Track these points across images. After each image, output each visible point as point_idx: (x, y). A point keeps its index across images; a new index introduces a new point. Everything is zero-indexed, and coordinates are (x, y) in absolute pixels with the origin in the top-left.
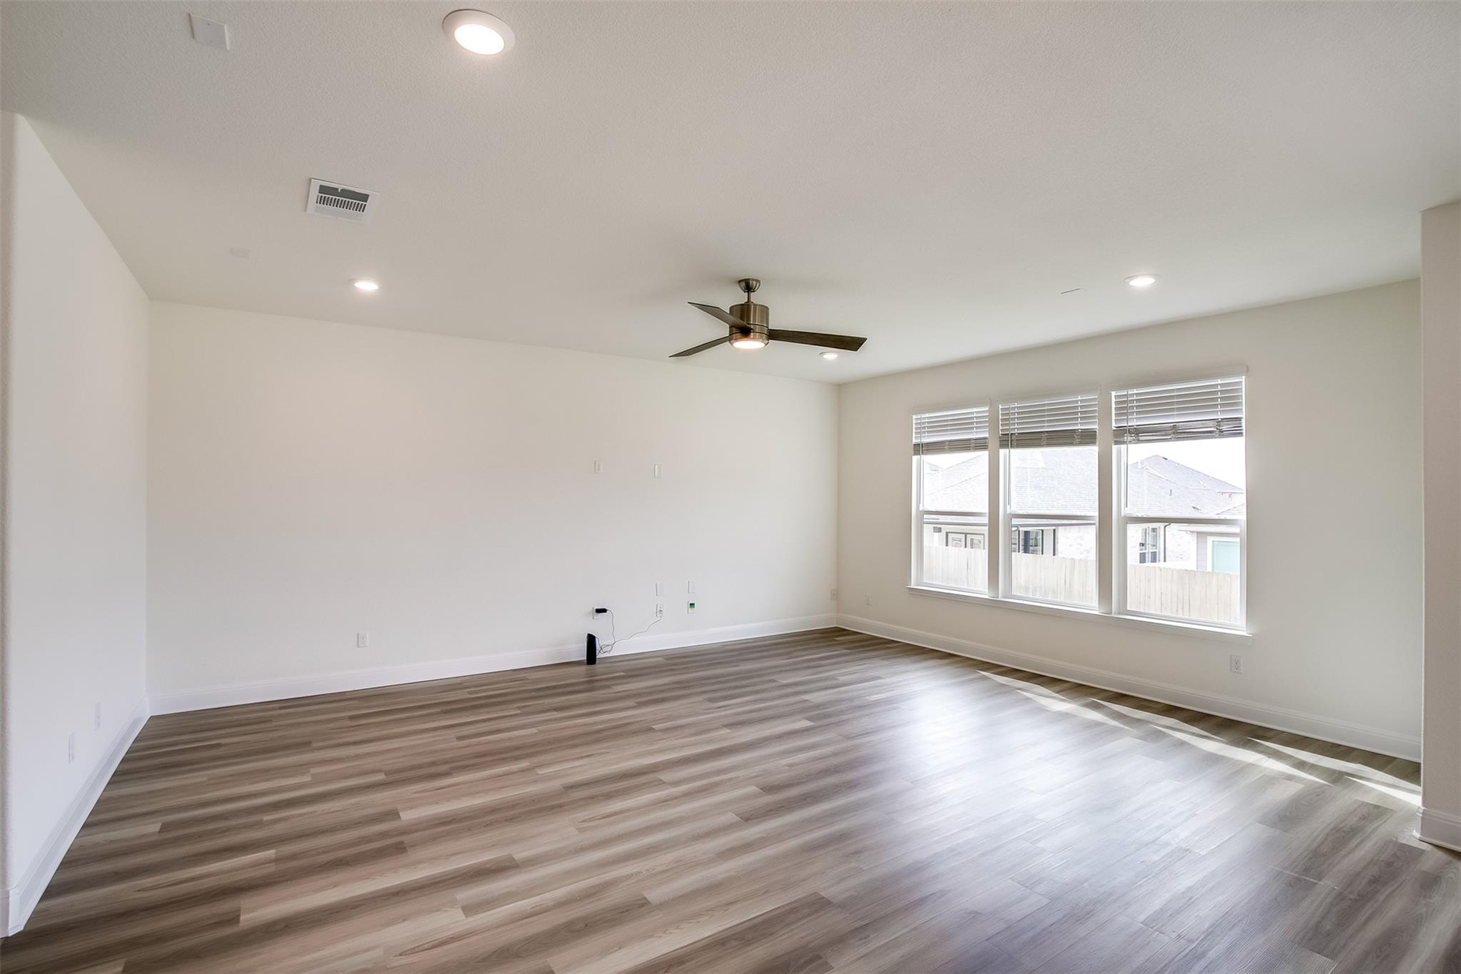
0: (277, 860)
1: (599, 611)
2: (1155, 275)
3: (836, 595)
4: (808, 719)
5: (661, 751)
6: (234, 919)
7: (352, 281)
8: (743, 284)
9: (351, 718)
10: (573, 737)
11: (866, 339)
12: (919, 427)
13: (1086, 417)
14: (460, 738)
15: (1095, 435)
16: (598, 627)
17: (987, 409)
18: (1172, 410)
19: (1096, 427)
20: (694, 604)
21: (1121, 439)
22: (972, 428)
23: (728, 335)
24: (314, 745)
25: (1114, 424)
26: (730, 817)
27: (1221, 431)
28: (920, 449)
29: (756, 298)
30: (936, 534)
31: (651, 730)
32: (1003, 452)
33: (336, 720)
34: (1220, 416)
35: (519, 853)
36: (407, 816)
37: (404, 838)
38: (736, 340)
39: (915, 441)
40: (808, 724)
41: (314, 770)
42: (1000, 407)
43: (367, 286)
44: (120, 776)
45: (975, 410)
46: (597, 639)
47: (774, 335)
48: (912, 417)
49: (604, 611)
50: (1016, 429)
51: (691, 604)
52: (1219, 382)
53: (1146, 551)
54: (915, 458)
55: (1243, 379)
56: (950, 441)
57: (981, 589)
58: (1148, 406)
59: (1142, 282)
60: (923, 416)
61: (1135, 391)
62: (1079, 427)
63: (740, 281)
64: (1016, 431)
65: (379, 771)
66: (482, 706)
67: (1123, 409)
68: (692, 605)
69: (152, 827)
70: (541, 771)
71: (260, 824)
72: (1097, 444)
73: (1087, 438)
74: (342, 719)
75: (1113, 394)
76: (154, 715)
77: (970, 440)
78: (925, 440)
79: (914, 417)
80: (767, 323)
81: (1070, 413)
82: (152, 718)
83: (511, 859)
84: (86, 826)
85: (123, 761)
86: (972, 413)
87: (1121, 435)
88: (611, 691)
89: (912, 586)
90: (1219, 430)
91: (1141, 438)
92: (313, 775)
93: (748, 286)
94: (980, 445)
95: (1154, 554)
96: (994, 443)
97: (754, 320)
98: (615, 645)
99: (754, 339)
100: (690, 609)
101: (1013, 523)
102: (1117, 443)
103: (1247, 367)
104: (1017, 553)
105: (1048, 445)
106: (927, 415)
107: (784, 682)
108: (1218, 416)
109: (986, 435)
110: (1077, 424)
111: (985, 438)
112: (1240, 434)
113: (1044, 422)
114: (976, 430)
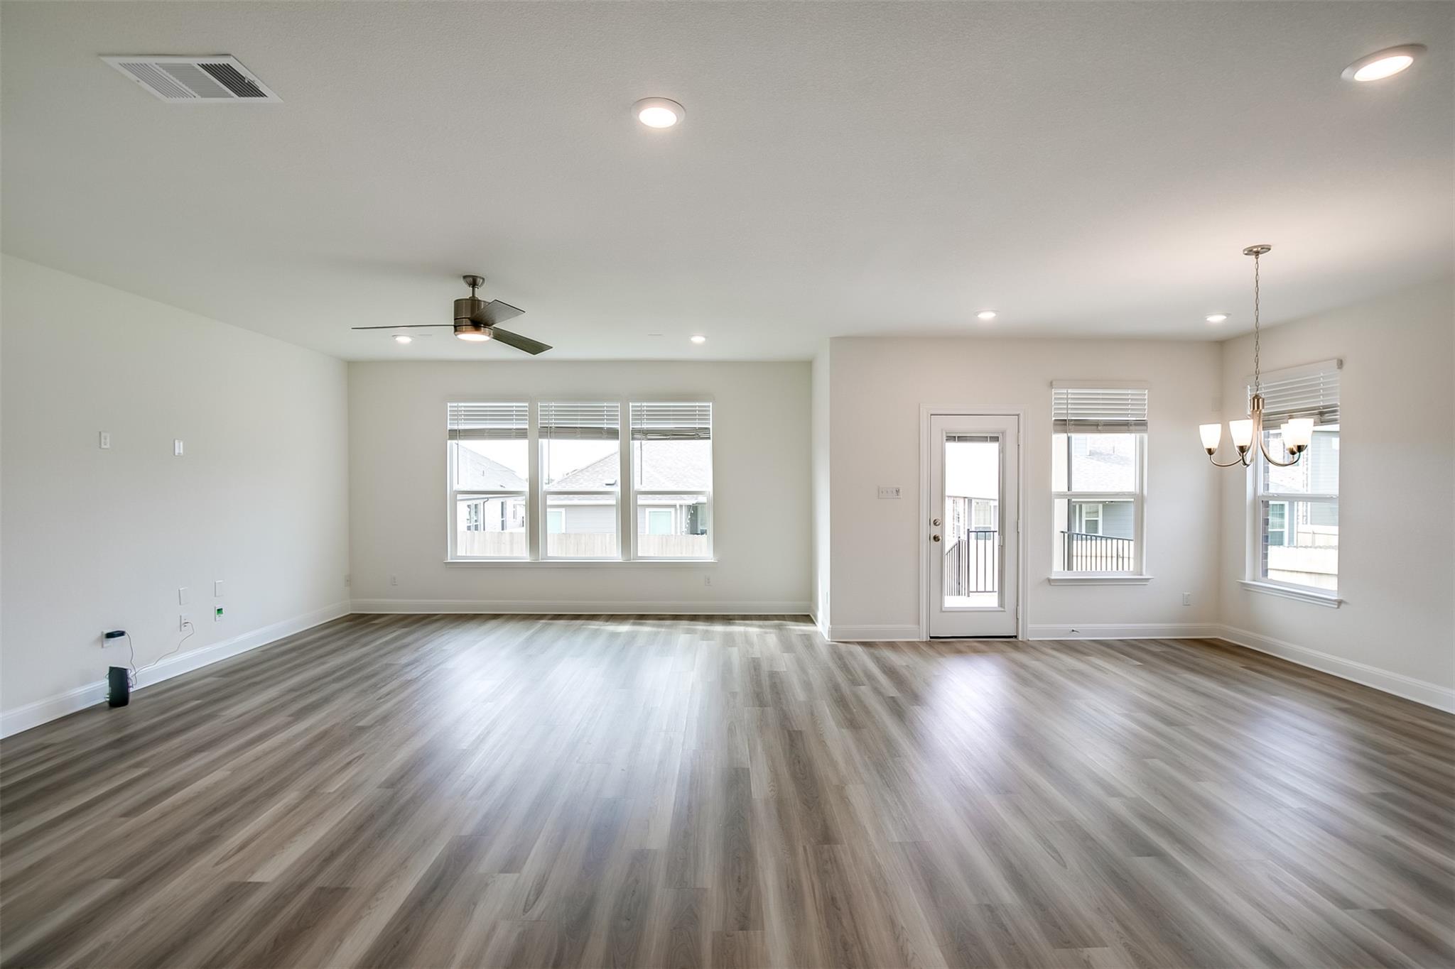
1: (110, 636)
2: (706, 337)
3: (349, 580)
12: (457, 413)
13: (612, 418)
15: (618, 433)
17: (526, 404)
19: (618, 427)
20: (222, 609)
21: (638, 437)
25: (631, 426)
28: (454, 434)
32: (541, 440)
39: (449, 427)
42: (539, 404)
45: (514, 404)
48: (447, 403)
49: (119, 633)
50: (553, 423)
51: (218, 610)
52: (697, 404)
53: (471, 525)
54: (449, 442)
55: (711, 404)
56: (490, 429)
57: (525, 555)
58: (656, 415)
59: (698, 339)
60: (460, 404)
62: (605, 426)
63: (465, 277)
64: (553, 425)
67: (638, 416)
68: (220, 611)
72: (619, 439)
73: (612, 434)
75: (632, 404)
77: (508, 429)
78: (462, 427)
79: (449, 403)
81: (598, 414)
86: (512, 407)
87: (636, 434)
89: (449, 561)
90: (698, 435)
91: (649, 437)
93: (473, 282)
94: (521, 434)
95: (476, 526)
96: (534, 433)
100: (217, 616)
102: (633, 439)
103: (714, 397)
105: (580, 438)
106: (463, 404)
108: (697, 426)
109: (527, 427)
110: (604, 423)
111: (526, 429)
112: (709, 438)
113: (577, 419)
114: (514, 421)
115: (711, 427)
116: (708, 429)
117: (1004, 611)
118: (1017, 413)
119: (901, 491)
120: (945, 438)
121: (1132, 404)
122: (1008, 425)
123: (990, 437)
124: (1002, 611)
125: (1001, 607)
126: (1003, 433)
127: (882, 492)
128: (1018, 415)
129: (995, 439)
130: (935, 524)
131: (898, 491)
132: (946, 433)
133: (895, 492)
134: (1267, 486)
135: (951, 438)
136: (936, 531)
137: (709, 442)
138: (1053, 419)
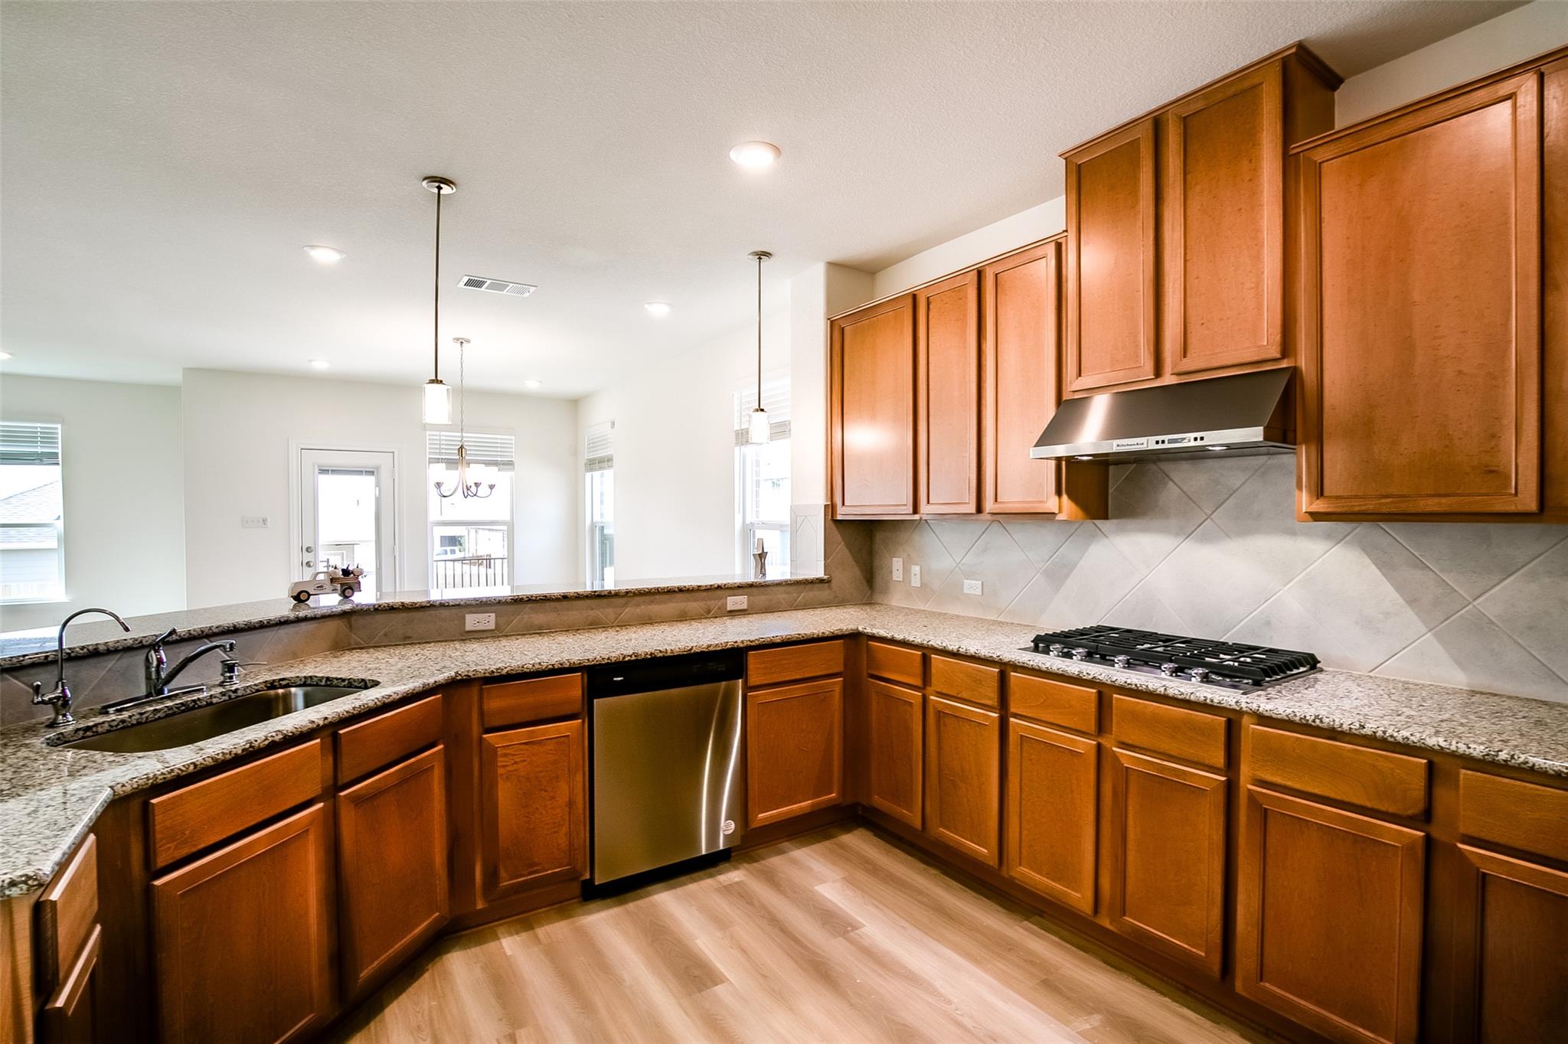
27: (42, 460)
34: (41, 451)
55: (60, 426)
90: (39, 461)
103: (62, 419)
108: (39, 450)
112: (58, 464)
115: (59, 451)
116: (57, 454)
118: (392, 451)
119: (269, 520)
120: (317, 471)
121: (501, 447)
122: (383, 461)
123: (365, 471)
126: (378, 468)
127: (247, 522)
128: (393, 453)
129: (371, 473)
130: (307, 550)
131: (264, 521)
132: (319, 466)
133: (261, 521)
134: (602, 515)
135: (324, 471)
136: (308, 557)
137: (58, 468)
138: (428, 456)
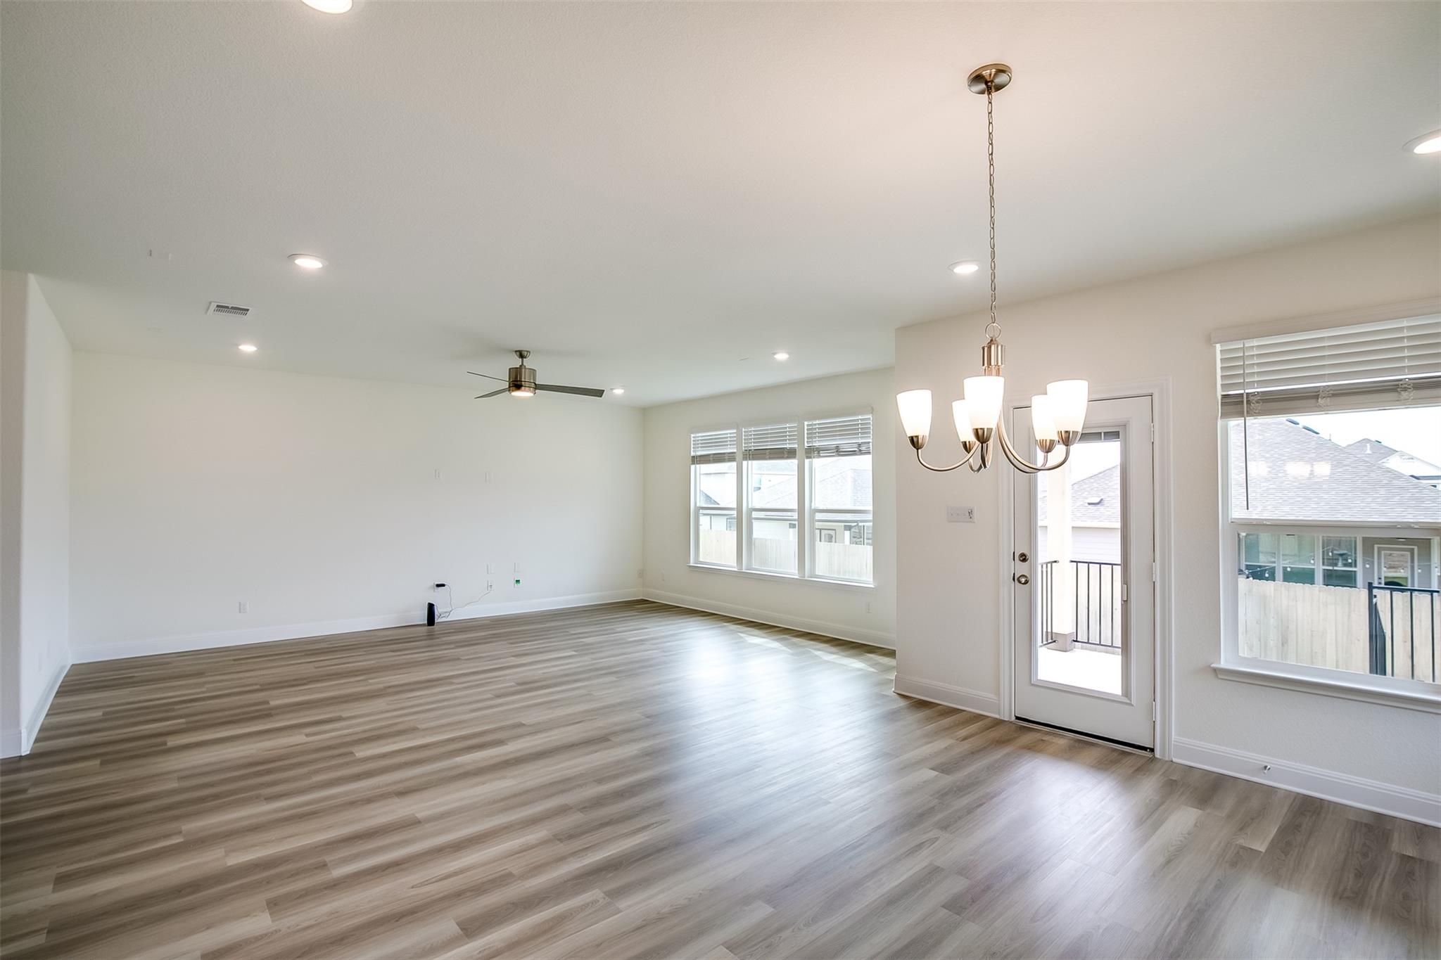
0: (187, 723)
1: (438, 586)
2: (789, 354)
3: (642, 574)
4: (575, 651)
5: (458, 670)
6: (165, 744)
7: (237, 345)
8: (518, 353)
9: (235, 660)
10: (398, 665)
11: (604, 391)
12: (697, 443)
13: (791, 439)
14: (316, 668)
15: (795, 452)
16: (438, 598)
17: (735, 431)
18: (835, 436)
19: (796, 446)
21: (810, 455)
22: (727, 445)
23: (507, 387)
24: (206, 674)
25: (806, 444)
26: (489, 696)
27: (860, 450)
28: (698, 460)
29: (528, 363)
30: (791, 530)
31: (458, 659)
32: (745, 463)
33: (224, 661)
34: (860, 441)
35: (344, 715)
36: (273, 703)
37: (272, 712)
38: (513, 391)
39: (693, 454)
40: (574, 653)
41: (207, 686)
42: (743, 430)
43: (248, 348)
44: (60, 694)
45: (728, 431)
46: (435, 607)
47: (537, 387)
48: (690, 436)
49: (443, 585)
50: (752, 446)
52: (860, 417)
54: (693, 467)
55: (871, 416)
56: (714, 454)
58: (827, 432)
59: (782, 356)
60: (698, 435)
61: (817, 422)
62: (788, 446)
63: (516, 351)
64: (753, 448)
65: (256, 684)
66: (337, 651)
67: (811, 435)
68: (518, 581)
69: (99, 714)
70: (370, 681)
71: (173, 710)
72: (797, 457)
73: (791, 454)
74: (230, 660)
75: (806, 423)
76: (74, 663)
77: (724, 454)
78: (699, 453)
79: (692, 435)
80: (534, 379)
81: (782, 435)
82: (73, 665)
83: (341, 717)
84: (47, 715)
85: (60, 687)
86: (727, 434)
87: (811, 452)
88: (439, 640)
89: (691, 564)
90: (858, 451)
91: (821, 455)
92: (207, 688)
93: (521, 355)
94: (731, 458)
96: (739, 456)
97: (525, 377)
98: (452, 610)
99: (525, 391)
100: (516, 584)
101: (753, 516)
102: (808, 457)
103: (872, 409)
104: (863, 546)
105: (770, 458)
106: (700, 435)
107: (573, 632)
109: (735, 451)
110: (786, 444)
111: (734, 453)
112: (870, 453)
113: (767, 441)
114: (729, 446)
115: (871, 440)
116: (869, 443)
117: (1131, 705)
118: (1149, 391)
119: (974, 513)
121: (1411, 347)
122: (1137, 411)
123: (1105, 433)
124: (1127, 704)
125: (1127, 697)
126: (1127, 425)
127: (952, 515)
128: (1151, 395)
129: (1113, 435)
130: (1021, 559)
131: (970, 514)
133: (966, 513)
136: (1022, 569)
137: (870, 457)
138: (1220, 394)
